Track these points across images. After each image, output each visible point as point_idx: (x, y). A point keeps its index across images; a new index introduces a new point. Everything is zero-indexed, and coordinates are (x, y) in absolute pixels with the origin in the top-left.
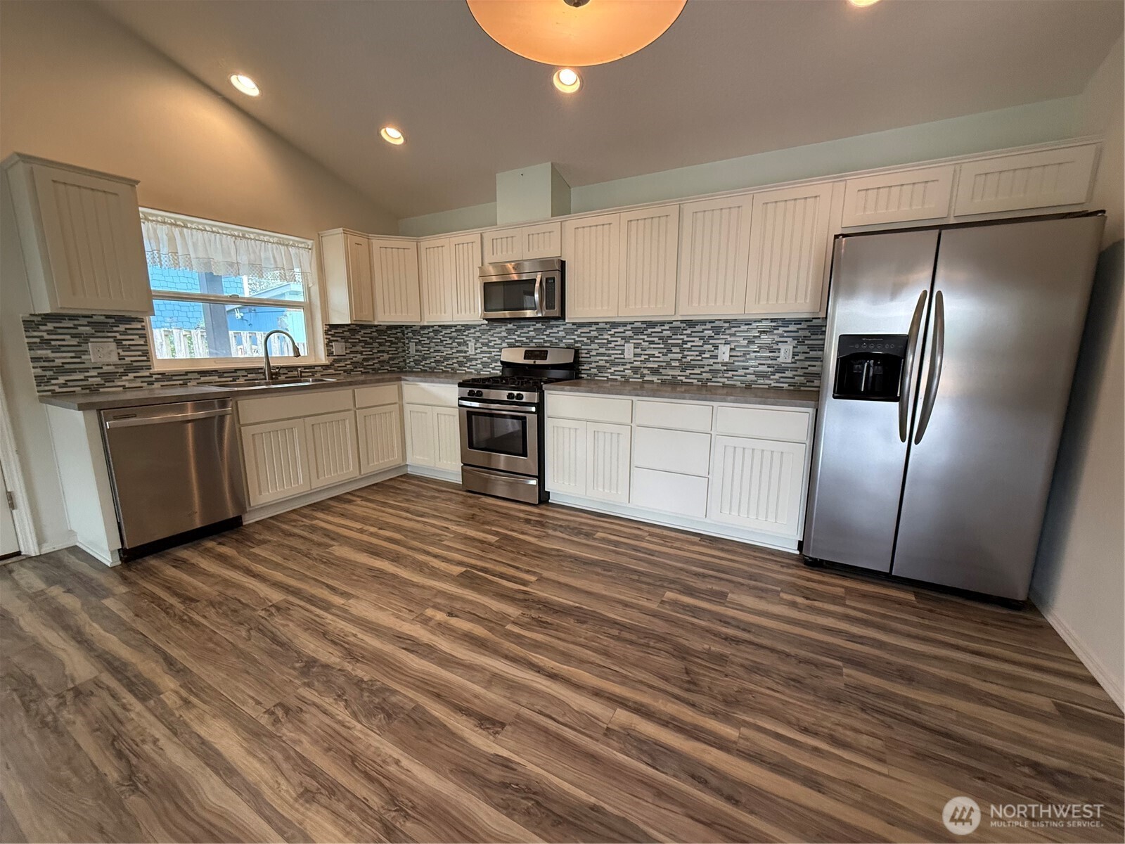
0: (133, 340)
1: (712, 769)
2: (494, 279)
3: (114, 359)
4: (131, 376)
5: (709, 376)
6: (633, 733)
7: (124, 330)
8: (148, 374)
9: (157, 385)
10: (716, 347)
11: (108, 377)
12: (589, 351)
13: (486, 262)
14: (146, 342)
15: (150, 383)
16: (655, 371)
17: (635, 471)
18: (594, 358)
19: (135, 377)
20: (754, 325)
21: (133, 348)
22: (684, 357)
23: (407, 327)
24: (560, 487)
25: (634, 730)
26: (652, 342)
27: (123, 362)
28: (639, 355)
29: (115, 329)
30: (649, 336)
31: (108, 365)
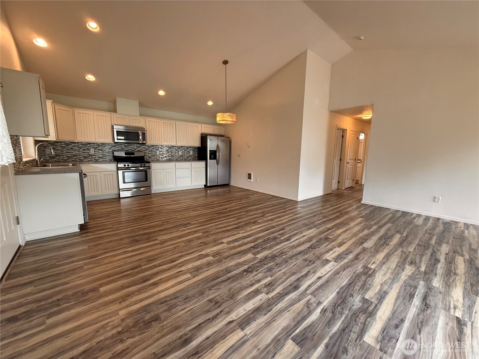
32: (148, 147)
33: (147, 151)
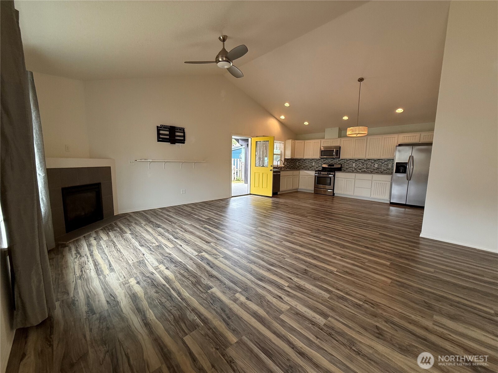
2: (323, 150)
5: (373, 170)
10: (375, 164)
12: (344, 165)
13: (321, 146)
16: (360, 169)
17: (355, 188)
18: (345, 166)
20: (383, 160)
22: (367, 166)
23: (296, 159)
24: (338, 192)
26: (360, 163)
28: (356, 166)
30: (359, 162)
32: (346, 160)
33: (345, 164)
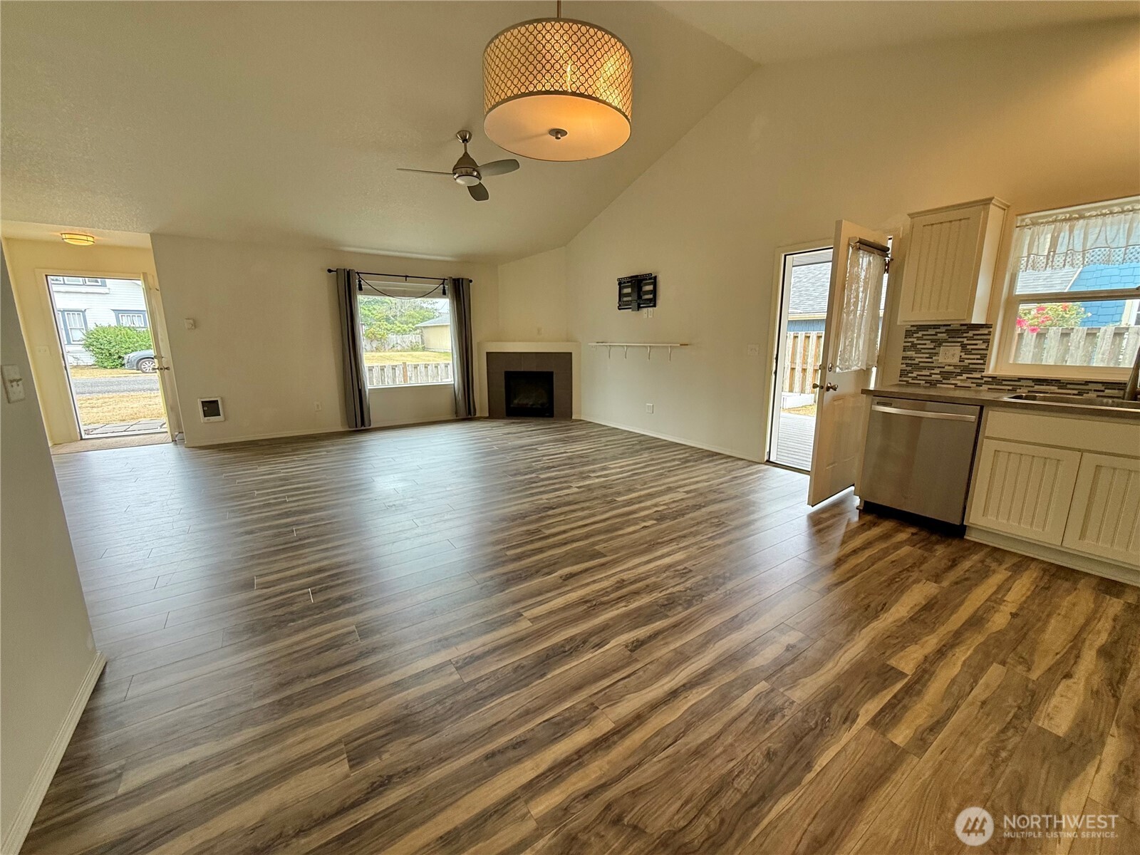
0: (976, 344)
1: (519, 760)
3: (956, 360)
4: (965, 376)
6: (584, 723)
7: (972, 335)
8: (979, 376)
9: (985, 387)
11: (946, 375)
14: (988, 346)
15: (979, 385)
19: (967, 378)
21: (973, 352)
25: (586, 726)
27: (962, 364)
29: (965, 335)
31: (949, 365)
